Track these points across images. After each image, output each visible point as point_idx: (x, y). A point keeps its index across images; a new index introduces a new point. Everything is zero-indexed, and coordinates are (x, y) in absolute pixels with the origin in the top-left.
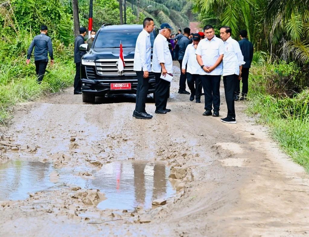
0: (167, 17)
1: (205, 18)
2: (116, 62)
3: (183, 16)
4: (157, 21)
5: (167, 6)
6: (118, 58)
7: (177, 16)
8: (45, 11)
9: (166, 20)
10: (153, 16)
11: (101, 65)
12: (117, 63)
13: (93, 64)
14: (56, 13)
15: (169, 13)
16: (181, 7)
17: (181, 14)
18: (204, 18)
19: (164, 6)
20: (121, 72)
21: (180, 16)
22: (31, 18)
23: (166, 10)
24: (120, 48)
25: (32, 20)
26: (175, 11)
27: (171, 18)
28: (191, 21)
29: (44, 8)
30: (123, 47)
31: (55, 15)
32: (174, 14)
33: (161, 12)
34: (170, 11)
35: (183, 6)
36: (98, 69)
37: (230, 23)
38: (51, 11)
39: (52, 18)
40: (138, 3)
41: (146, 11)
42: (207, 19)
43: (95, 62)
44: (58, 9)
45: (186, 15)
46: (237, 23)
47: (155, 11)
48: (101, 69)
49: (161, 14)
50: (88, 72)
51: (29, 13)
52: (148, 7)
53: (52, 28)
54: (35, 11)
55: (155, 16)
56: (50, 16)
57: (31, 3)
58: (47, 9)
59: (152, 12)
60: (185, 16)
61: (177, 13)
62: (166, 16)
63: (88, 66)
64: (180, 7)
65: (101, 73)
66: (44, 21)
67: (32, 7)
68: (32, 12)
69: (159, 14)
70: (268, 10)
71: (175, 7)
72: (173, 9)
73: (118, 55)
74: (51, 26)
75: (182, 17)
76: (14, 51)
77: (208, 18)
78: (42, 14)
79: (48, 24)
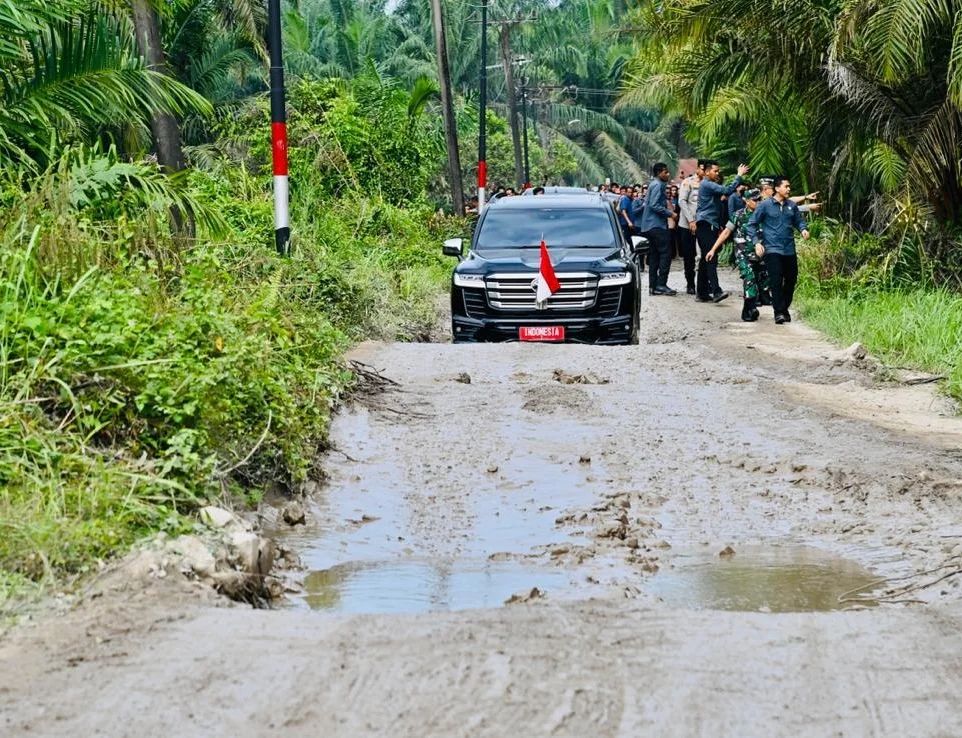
0: (619, 147)
1: (718, 149)
2: (532, 280)
3: (661, 144)
4: (592, 158)
5: (618, 118)
6: (535, 271)
7: (646, 144)
8: (389, 151)
9: (617, 156)
10: (581, 146)
11: (497, 285)
12: (533, 283)
13: (481, 285)
14: (411, 154)
15: (625, 138)
16: (655, 120)
17: (656, 140)
18: (715, 150)
19: (609, 118)
20: (544, 302)
21: (652, 143)
22: (363, 166)
23: (614, 130)
24: (540, 250)
25: (364, 169)
26: (639, 132)
27: (628, 149)
28: (682, 157)
29: (388, 144)
30: (548, 247)
31: (410, 159)
32: (637, 139)
33: (603, 135)
34: (626, 130)
35: (659, 118)
36: (492, 294)
37: (766, 163)
38: (401, 149)
39: (403, 164)
40: (544, 114)
41: (563, 133)
42: (723, 151)
43: (485, 280)
44: (415, 145)
45: (669, 141)
46: (781, 162)
47: (586, 133)
48: (499, 295)
49: (603, 140)
50: (468, 302)
51: (359, 156)
52: (570, 123)
53: (404, 185)
54: (371, 152)
55: (586, 146)
56: (399, 161)
57: (361, 136)
58: (394, 147)
59: (580, 135)
60: (667, 143)
61: (644, 138)
62: (615, 144)
63: (468, 289)
64: (652, 121)
65: (499, 304)
66: (389, 170)
67: (365, 144)
68: (364, 153)
69: (597, 140)
70: (817, 138)
71: (640, 119)
72: (633, 124)
73: (537, 264)
74: (402, 180)
75: (657, 148)
76: (368, 228)
77: (724, 148)
78: (384, 155)
79: (397, 177)
